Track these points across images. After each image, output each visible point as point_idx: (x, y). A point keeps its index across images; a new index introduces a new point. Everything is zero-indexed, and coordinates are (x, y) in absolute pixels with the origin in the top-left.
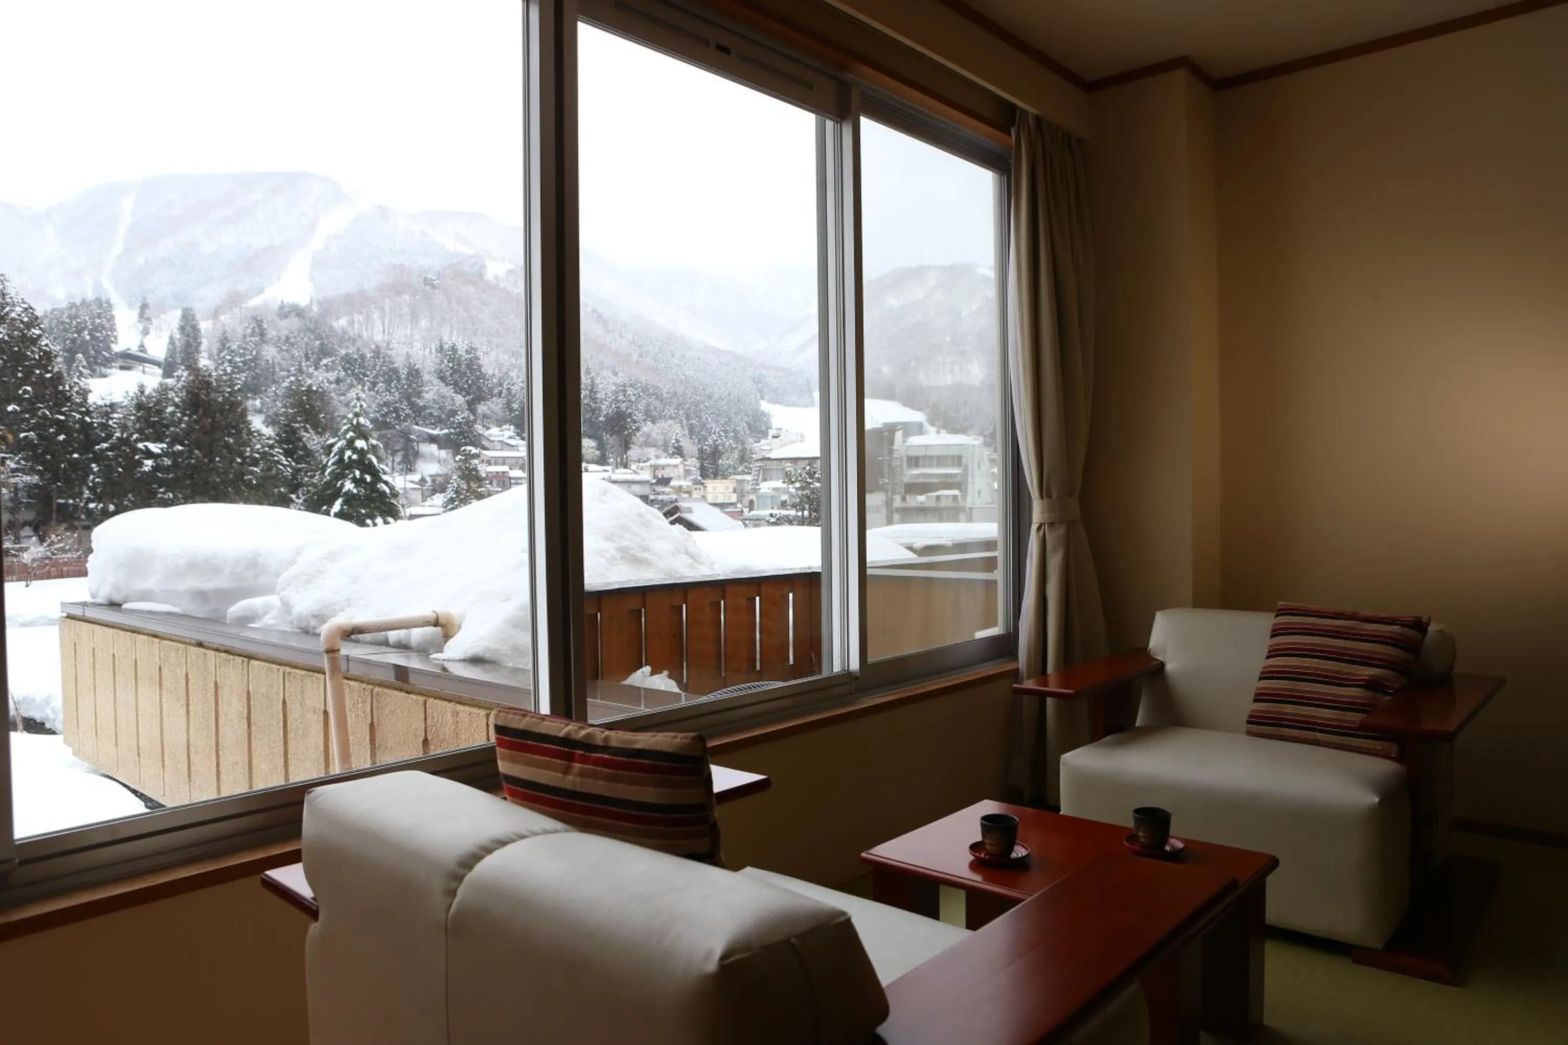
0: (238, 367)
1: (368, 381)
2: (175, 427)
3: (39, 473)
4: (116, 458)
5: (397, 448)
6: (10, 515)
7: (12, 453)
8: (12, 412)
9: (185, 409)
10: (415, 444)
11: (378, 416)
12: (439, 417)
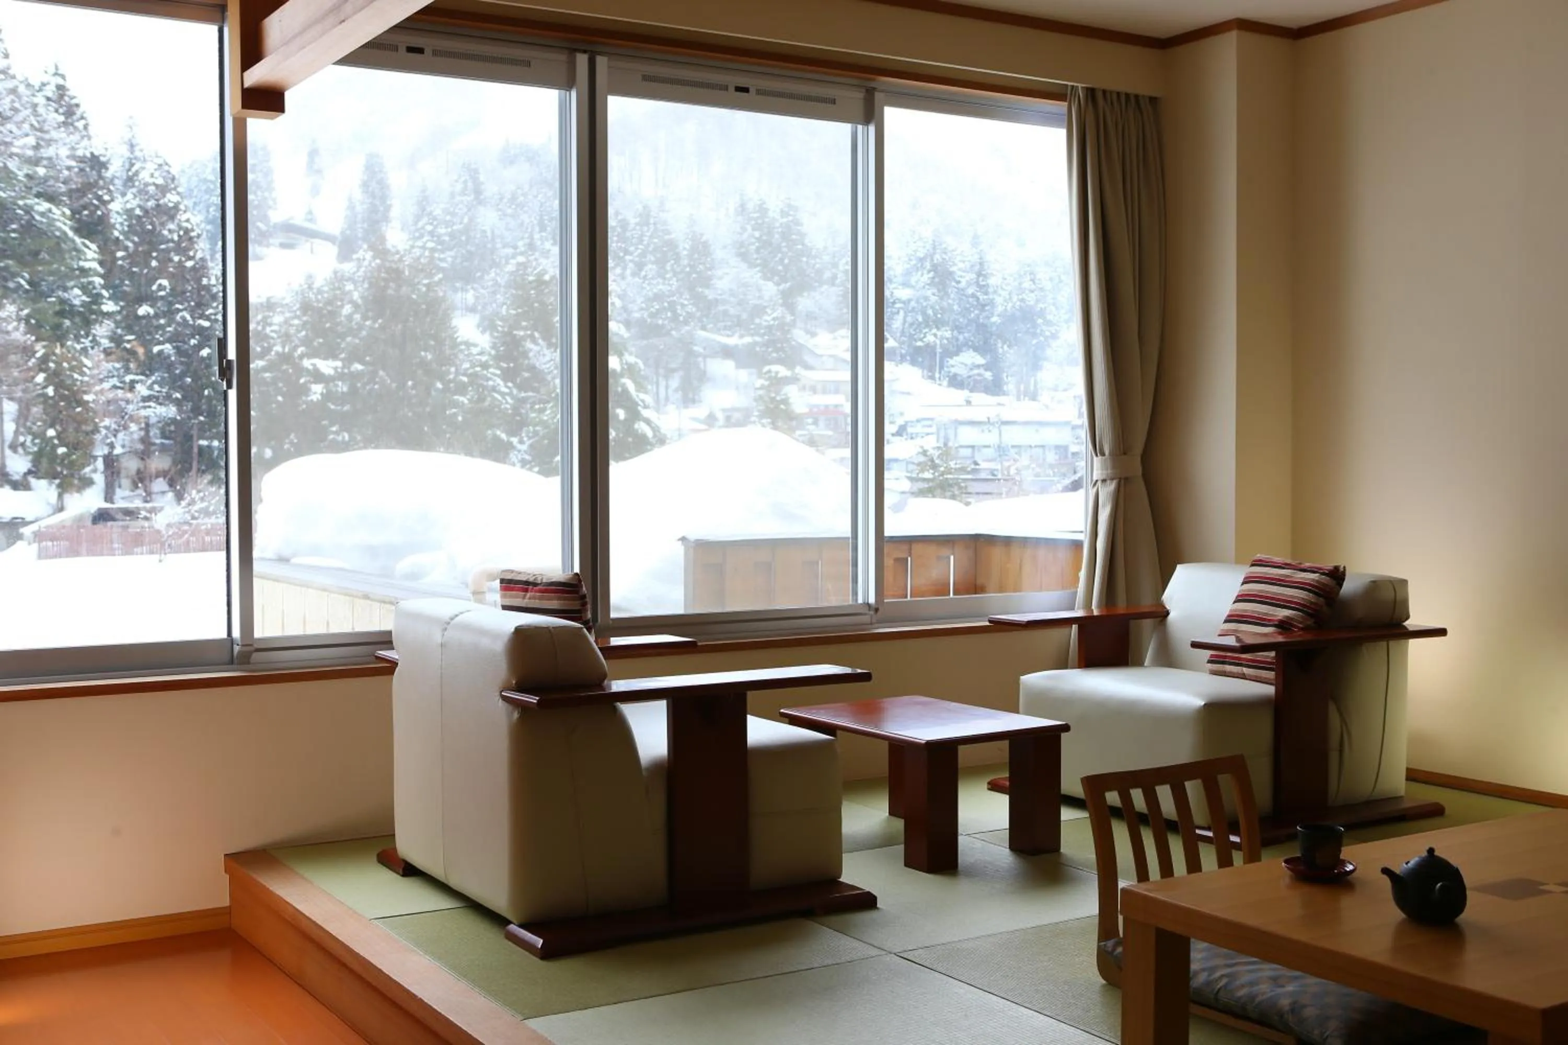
0: (441, 243)
1: (631, 261)
2: (355, 336)
3: (178, 403)
4: (274, 381)
5: (673, 366)
6: (140, 461)
7: (143, 374)
8: (143, 317)
9: (367, 310)
10: (700, 359)
11: (645, 316)
12: (739, 317)
